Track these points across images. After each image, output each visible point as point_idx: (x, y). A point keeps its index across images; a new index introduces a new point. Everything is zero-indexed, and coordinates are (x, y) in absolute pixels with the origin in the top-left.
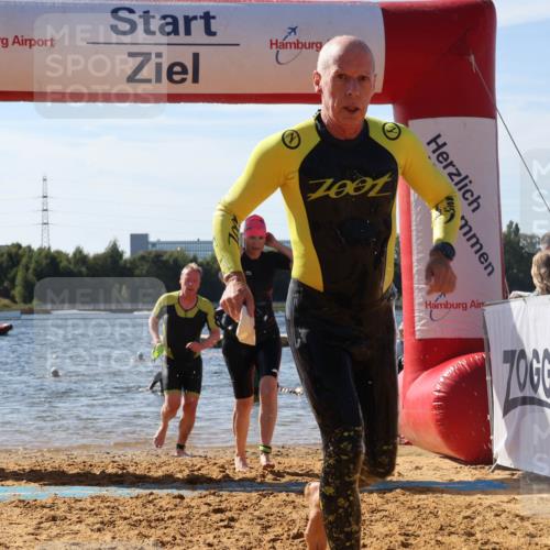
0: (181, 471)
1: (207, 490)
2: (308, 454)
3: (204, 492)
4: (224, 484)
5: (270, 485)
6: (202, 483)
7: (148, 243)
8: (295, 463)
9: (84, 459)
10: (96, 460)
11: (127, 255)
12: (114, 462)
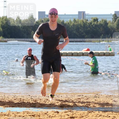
0: (57, 103)
1: (68, 109)
2: (107, 97)
3: (67, 110)
4: (74, 108)
5: (92, 108)
6: (66, 107)
7: (45, 15)
8: (102, 100)
9: (21, 97)
10: (25, 98)
11: (37, 20)
12: (32, 99)
